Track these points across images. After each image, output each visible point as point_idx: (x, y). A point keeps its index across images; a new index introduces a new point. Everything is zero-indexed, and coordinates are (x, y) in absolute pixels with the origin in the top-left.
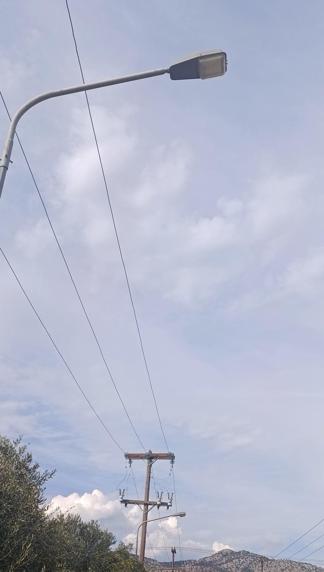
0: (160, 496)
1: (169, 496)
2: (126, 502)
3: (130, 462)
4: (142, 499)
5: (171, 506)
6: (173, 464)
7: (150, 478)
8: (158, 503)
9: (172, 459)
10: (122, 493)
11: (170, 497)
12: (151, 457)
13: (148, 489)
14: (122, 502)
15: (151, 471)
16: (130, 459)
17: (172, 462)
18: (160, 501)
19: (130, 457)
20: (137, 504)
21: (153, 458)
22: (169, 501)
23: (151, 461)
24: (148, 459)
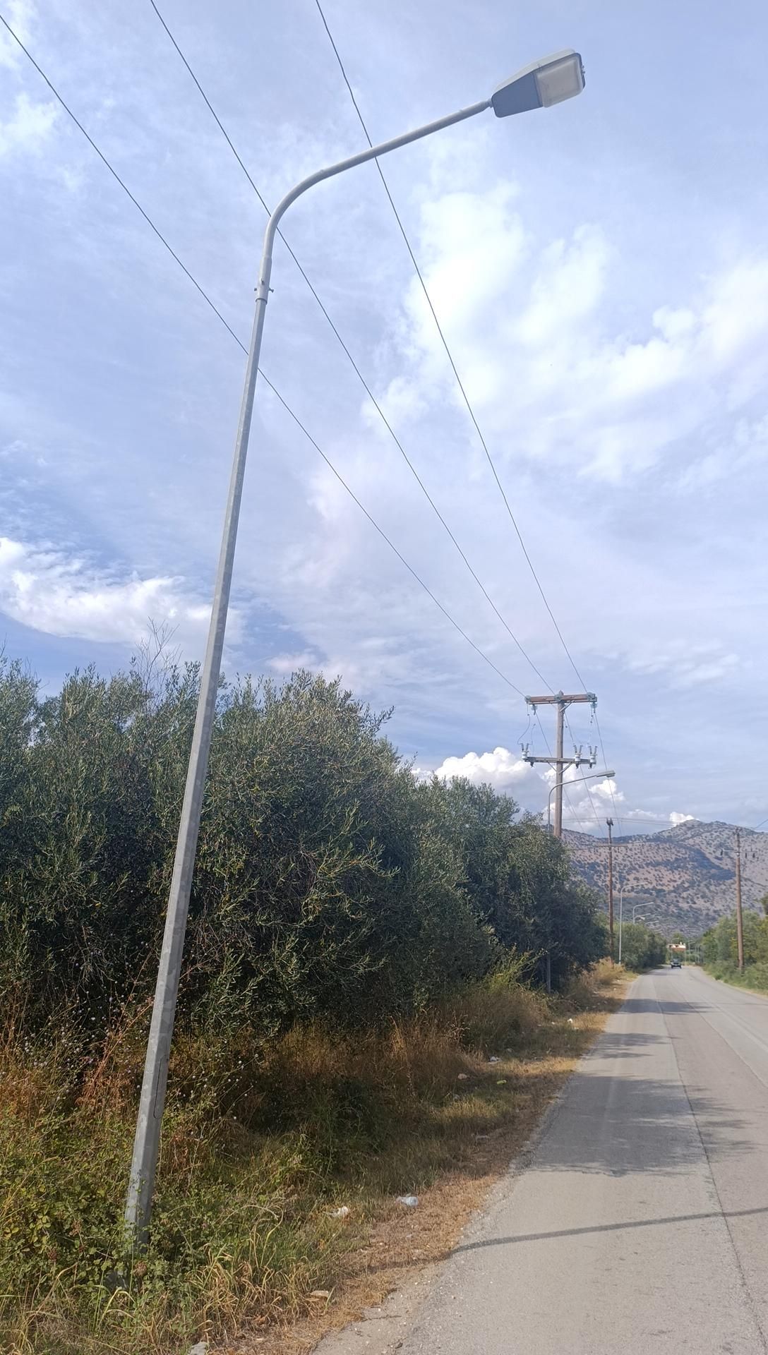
0: (578, 751)
1: (591, 749)
2: (531, 760)
3: (534, 708)
4: (555, 755)
5: (595, 763)
6: (594, 708)
7: (563, 727)
8: (576, 760)
9: (594, 702)
10: (524, 748)
11: (593, 752)
12: (563, 701)
13: (562, 742)
14: (527, 760)
15: (565, 718)
16: (534, 705)
17: (594, 706)
18: (579, 757)
19: (533, 701)
20: (547, 762)
21: (565, 701)
22: (592, 757)
23: (563, 706)
24: (559, 703)
